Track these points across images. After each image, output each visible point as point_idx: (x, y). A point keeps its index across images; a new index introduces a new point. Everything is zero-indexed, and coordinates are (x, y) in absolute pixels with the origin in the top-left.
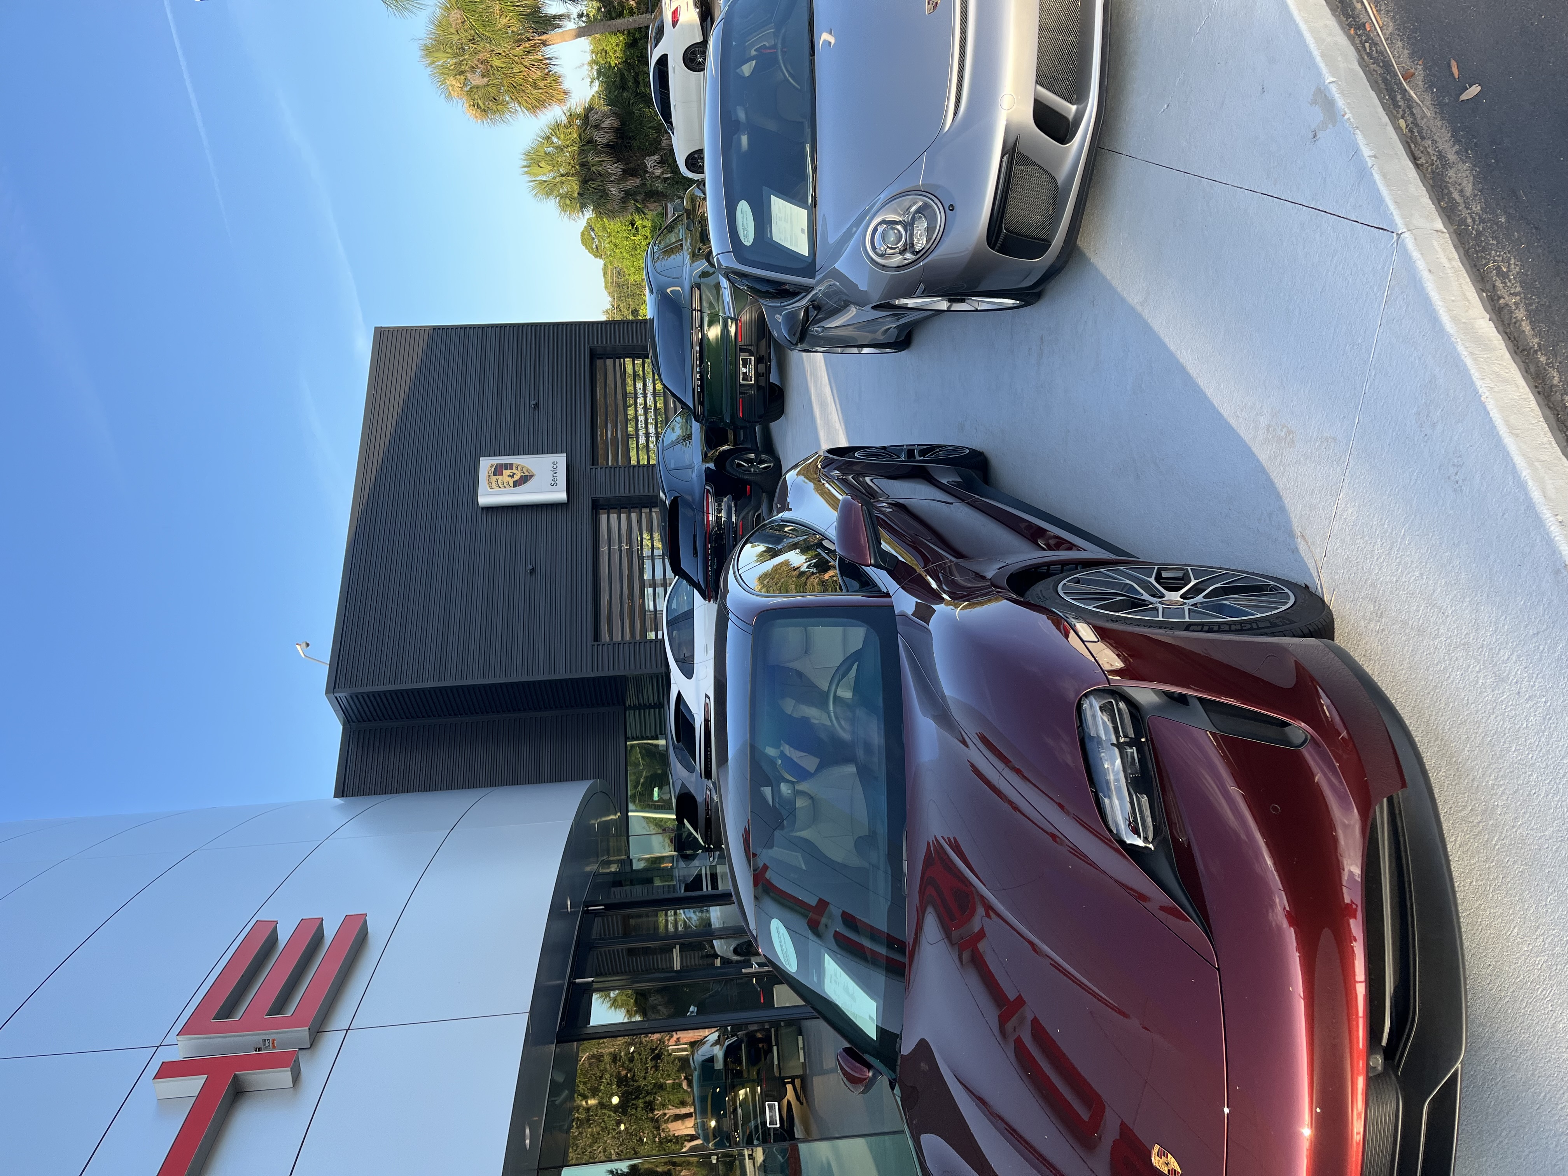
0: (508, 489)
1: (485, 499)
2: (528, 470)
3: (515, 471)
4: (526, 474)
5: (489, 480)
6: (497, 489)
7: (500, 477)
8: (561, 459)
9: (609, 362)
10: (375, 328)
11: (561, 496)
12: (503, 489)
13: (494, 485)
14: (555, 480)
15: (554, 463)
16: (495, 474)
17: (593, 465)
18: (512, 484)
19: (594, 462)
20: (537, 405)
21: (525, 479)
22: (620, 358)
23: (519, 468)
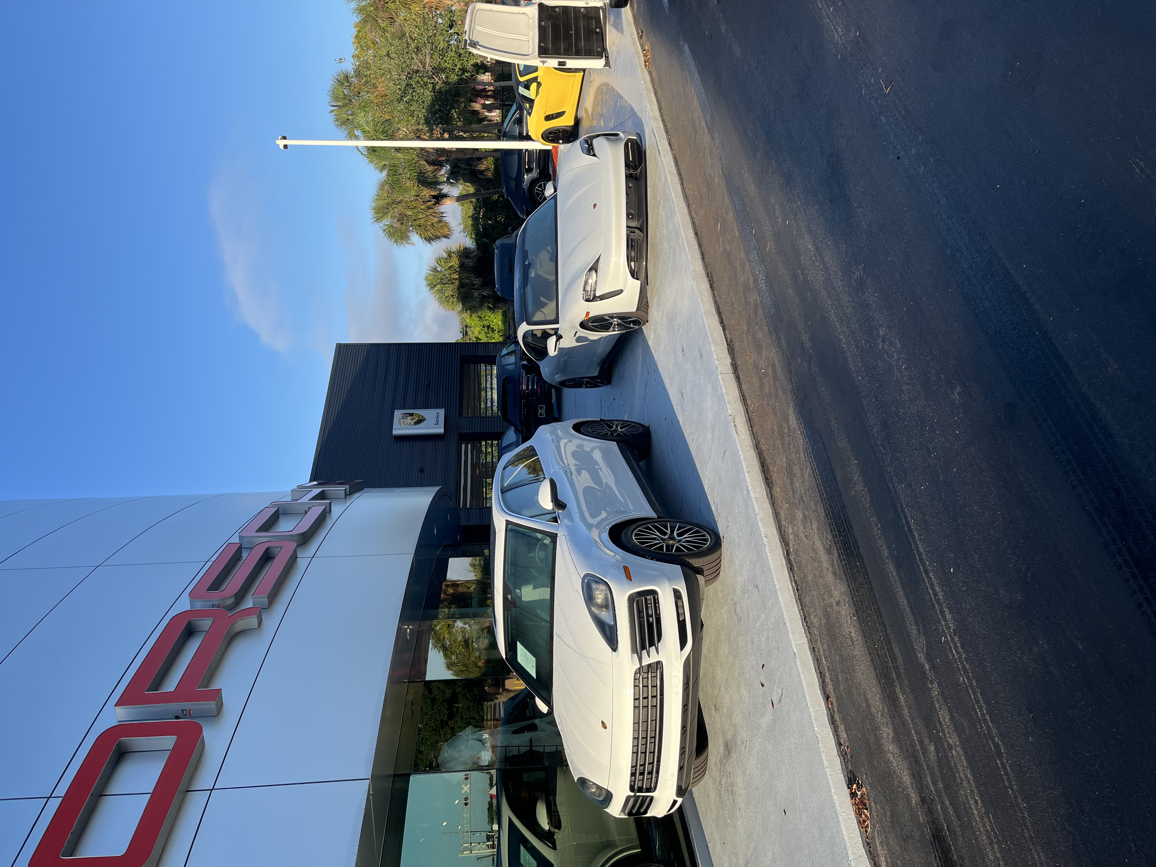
0: (410, 426)
1: (395, 432)
2: (422, 416)
3: (414, 417)
4: (421, 418)
5: (399, 421)
6: (404, 426)
7: (406, 420)
8: (442, 412)
9: (472, 366)
10: (337, 344)
11: (441, 430)
12: (407, 426)
13: (402, 424)
14: (437, 423)
15: (437, 413)
16: (403, 418)
17: (460, 415)
18: (412, 423)
19: (460, 414)
20: (428, 384)
21: (420, 421)
22: (477, 363)
23: (417, 416)
